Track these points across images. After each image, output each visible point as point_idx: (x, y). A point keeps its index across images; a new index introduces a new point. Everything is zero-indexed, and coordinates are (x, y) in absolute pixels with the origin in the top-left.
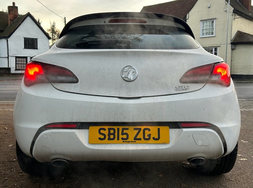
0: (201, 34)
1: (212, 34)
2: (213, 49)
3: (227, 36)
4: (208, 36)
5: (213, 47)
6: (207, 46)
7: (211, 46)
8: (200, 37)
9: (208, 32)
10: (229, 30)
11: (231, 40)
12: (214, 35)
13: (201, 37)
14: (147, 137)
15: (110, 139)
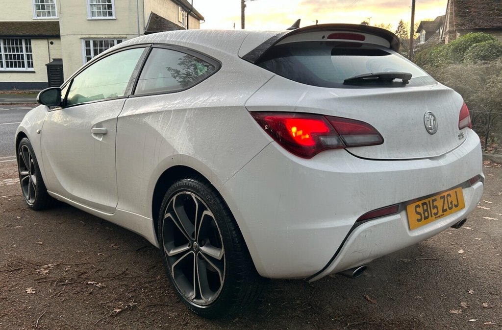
0: (90, 14)
1: (110, 14)
2: (114, 41)
3: (138, 21)
4: (102, 18)
5: (115, 38)
6: (104, 37)
7: (111, 36)
8: (88, 19)
9: (102, 10)
10: (140, 10)
11: (144, 27)
12: (113, 17)
13: (90, 19)
14: (450, 206)
15: (426, 218)
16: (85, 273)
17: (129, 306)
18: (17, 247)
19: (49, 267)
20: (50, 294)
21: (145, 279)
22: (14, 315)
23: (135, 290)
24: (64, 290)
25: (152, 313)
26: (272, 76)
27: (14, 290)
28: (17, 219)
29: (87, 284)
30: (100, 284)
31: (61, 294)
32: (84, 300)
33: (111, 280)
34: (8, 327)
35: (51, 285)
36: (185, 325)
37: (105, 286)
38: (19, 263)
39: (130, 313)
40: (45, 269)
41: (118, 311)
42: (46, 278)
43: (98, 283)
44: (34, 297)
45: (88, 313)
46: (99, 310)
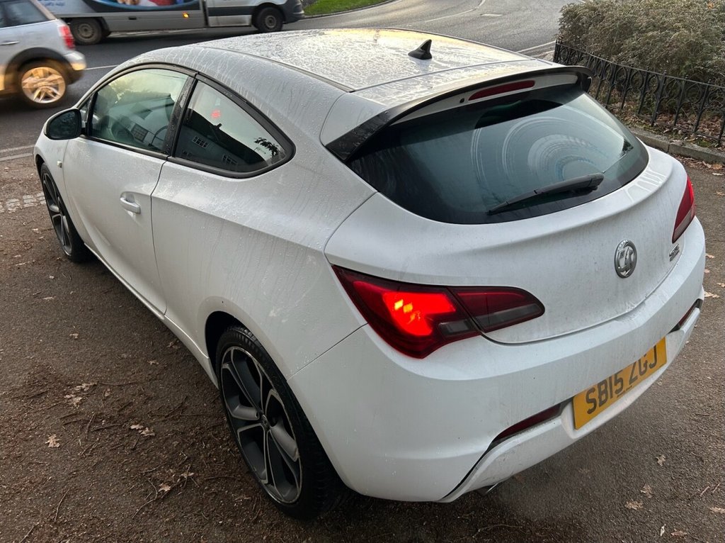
14: (643, 369)
15: (602, 403)
16: (130, 404)
17: (182, 478)
18: (44, 342)
19: (82, 390)
20: (79, 449)
21: (209, 420)
22: (29, 494)
23: (193, 444)
24: (99, 441)
25: (211, 494)
26: (371, 193)
27: (32, 439)
28: (48, 281)
29: (130, 429)
30: (147, 430)
31: (93, 449)
32: (123, 464)
33: (163, 421)
34: (19, 518)
35: (82, 429)
36: (255, 522)
37: (154, 434)
38: (44, 379)
39: (182, 494)
40: (77, 394)
41: (167, 489)
42: (76, 414)
43: (144, 429)
44: (58, 455)
45: (126, 492)
46: (141, 487)
